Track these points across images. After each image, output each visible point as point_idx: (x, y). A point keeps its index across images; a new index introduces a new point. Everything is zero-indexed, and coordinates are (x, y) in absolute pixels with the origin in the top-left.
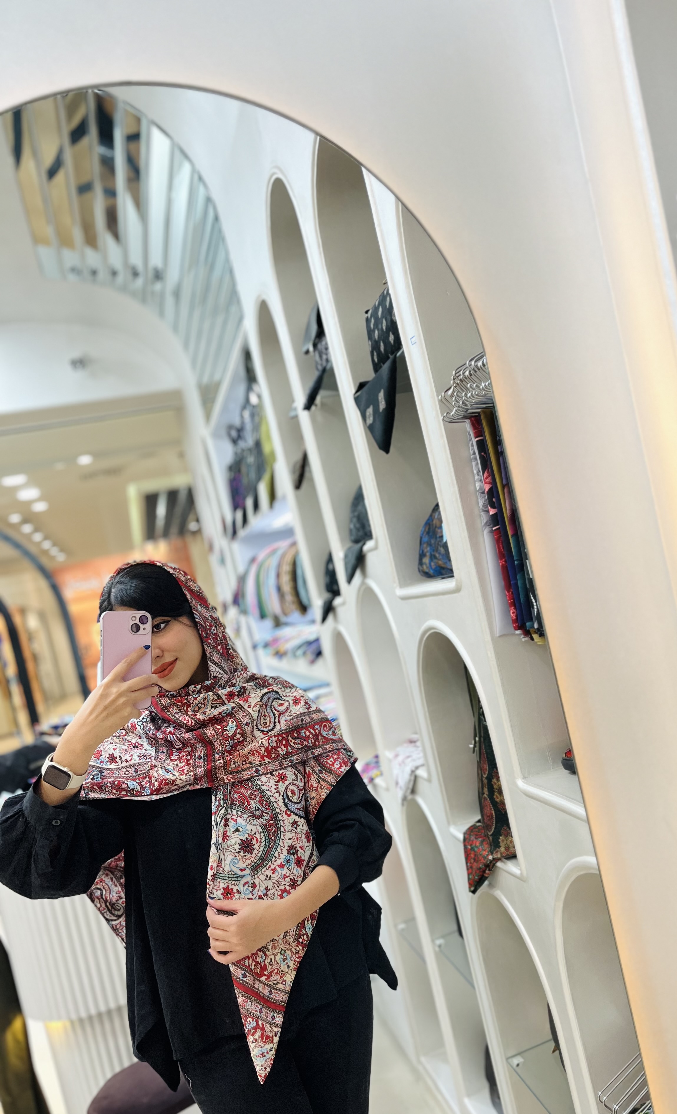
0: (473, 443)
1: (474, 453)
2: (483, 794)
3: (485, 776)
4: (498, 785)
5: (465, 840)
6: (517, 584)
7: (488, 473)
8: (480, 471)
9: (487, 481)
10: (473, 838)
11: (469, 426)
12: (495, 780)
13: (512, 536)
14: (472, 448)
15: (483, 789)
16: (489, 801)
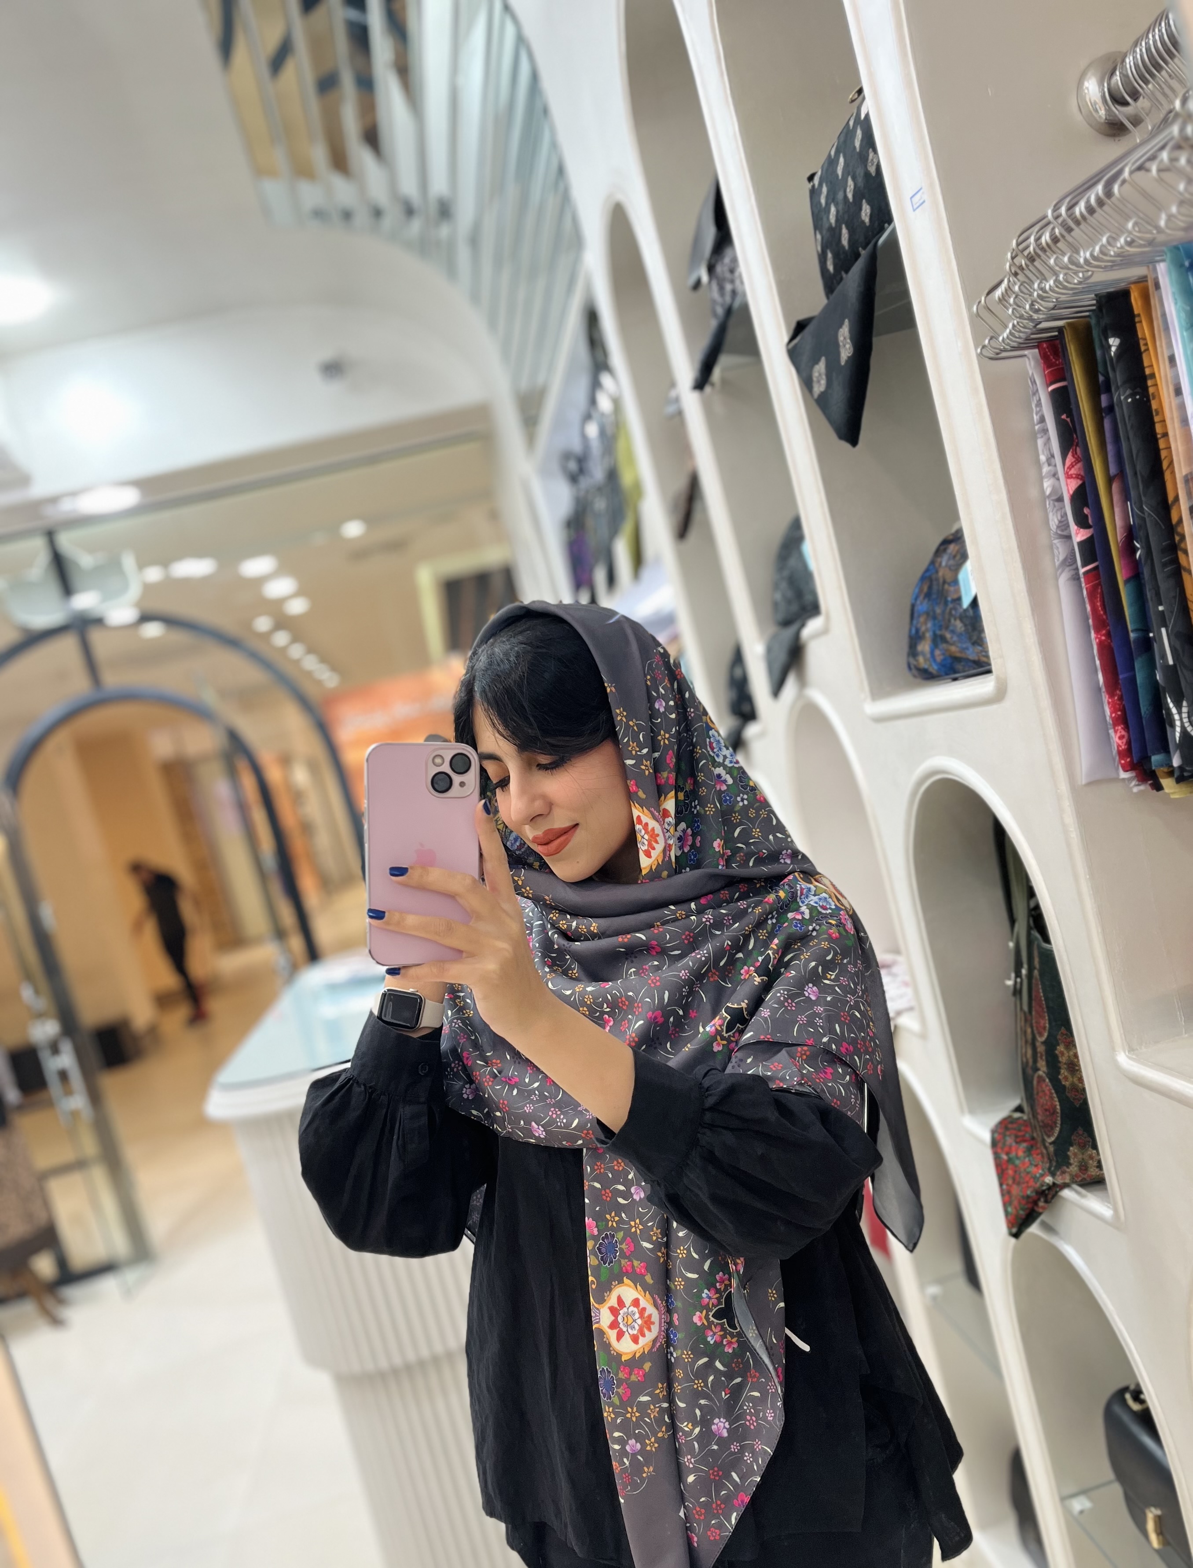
0: (1040, 400)
1: (1042, 420)
2: (1036, 1069)
3: (1041, 1039)
4: (1069, 1057)
5: (994, 1144)
6: (1133, 680)
7: (1073, 456)
8: (1053, 456)
9: (1073, 471)
10: (1010, 1140)
11: (1032, 363)
12: (1061, 1048)
13: (1126, 582)
14: (1038, 409)
15: (1035, 1061)
16: (1049, 1084)
